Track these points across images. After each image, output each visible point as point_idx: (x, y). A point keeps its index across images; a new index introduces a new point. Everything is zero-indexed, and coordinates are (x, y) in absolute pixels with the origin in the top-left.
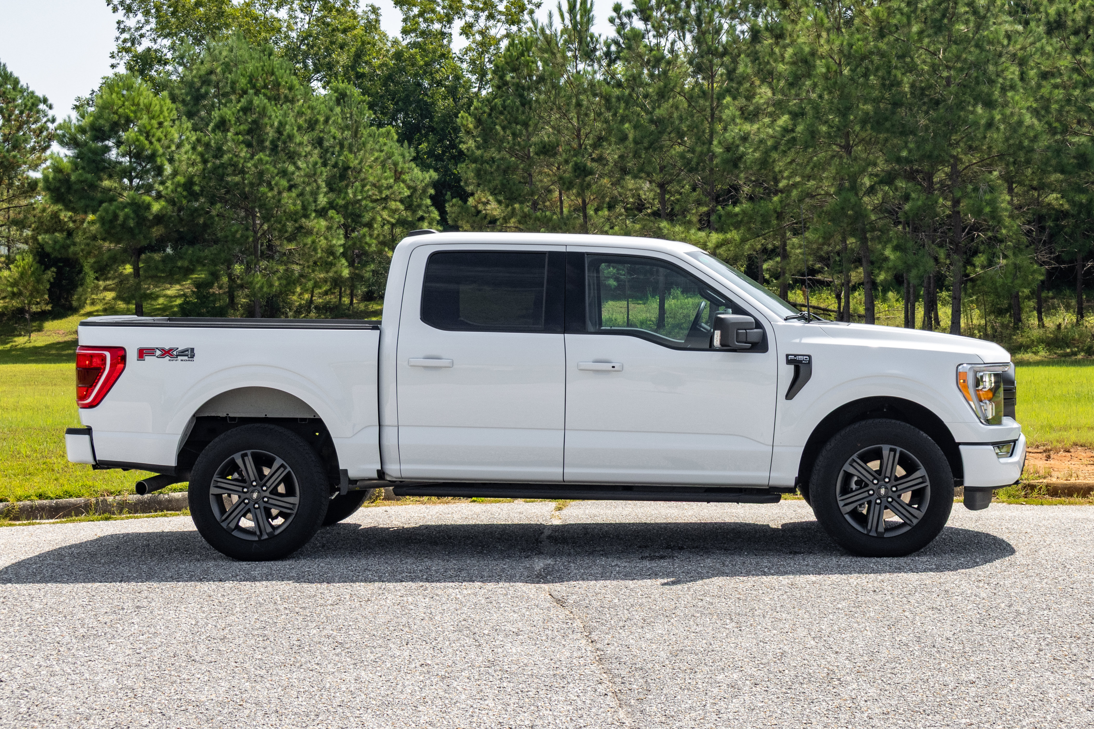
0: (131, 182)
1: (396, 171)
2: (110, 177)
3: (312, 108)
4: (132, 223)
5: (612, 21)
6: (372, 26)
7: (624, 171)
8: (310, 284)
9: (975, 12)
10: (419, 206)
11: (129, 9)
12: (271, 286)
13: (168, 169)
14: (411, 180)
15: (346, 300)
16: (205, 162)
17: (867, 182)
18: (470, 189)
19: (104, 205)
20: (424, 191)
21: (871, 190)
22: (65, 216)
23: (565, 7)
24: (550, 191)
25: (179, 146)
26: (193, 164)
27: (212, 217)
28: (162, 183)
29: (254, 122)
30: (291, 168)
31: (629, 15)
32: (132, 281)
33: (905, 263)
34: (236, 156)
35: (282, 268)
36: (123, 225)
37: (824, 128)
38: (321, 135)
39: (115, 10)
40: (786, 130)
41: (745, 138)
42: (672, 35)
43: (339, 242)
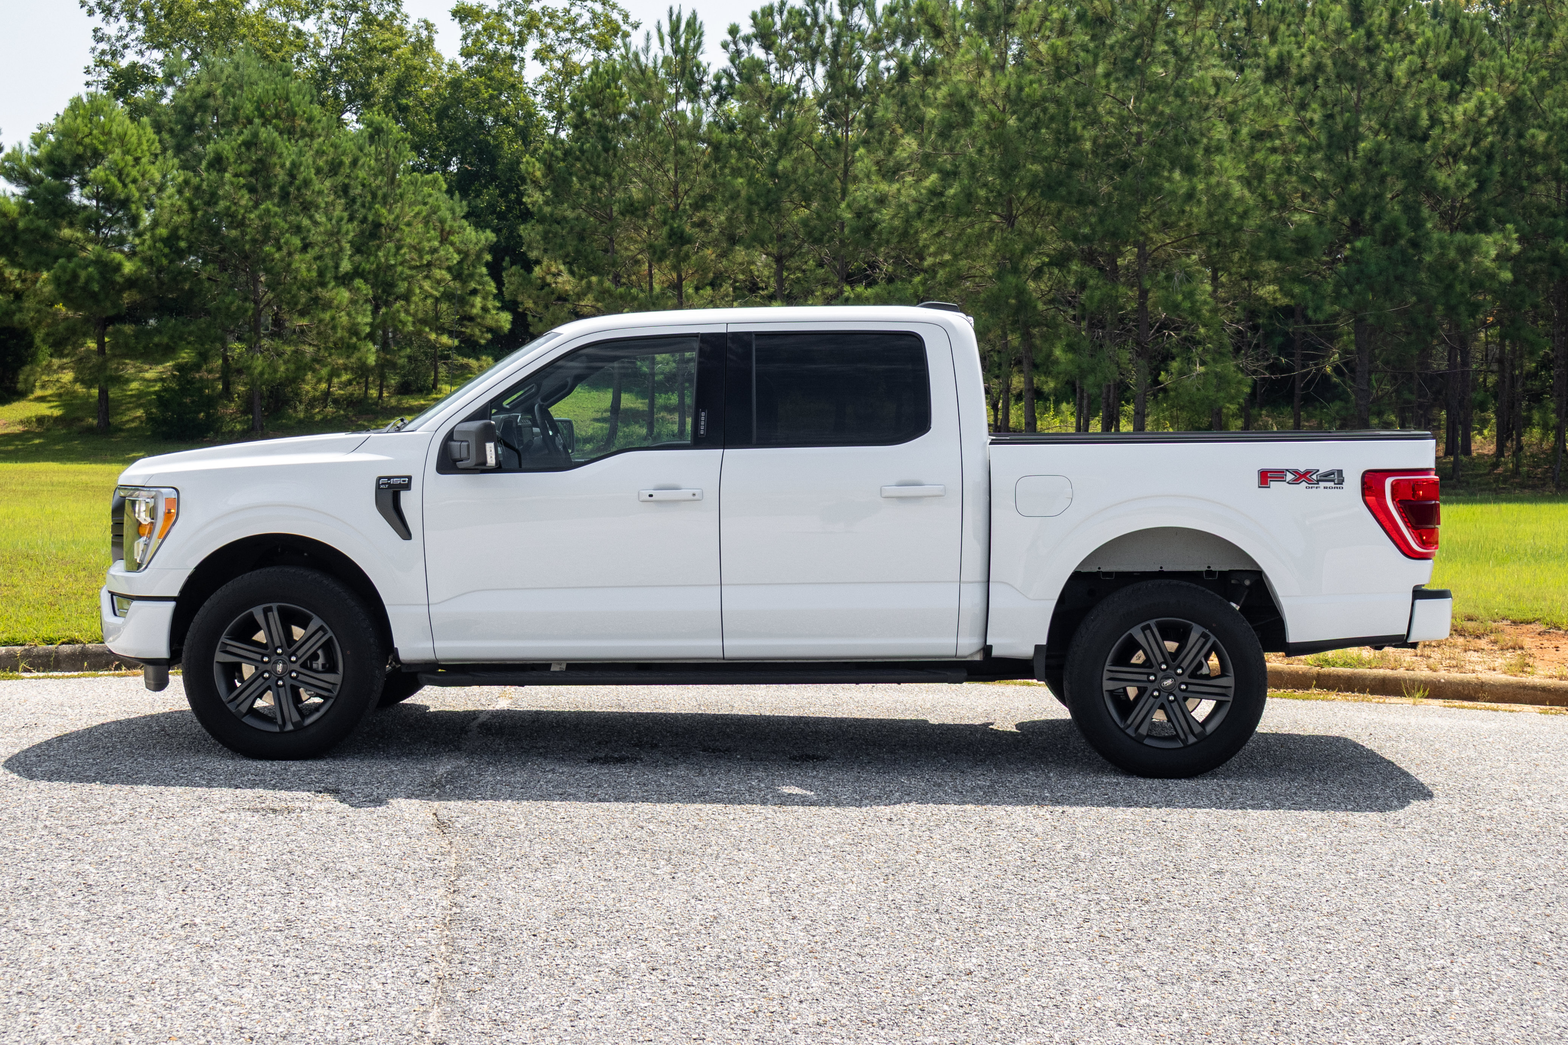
0: (98, 232)
1: (442, 230)
2: (71, 225)
3: (335, 146)
4: (96, 287)
5: (725, 46)
6: (423, 46)
7: (733, 240)
8: (324, 372)
9: (1176, 53)
10: (471, 276)
11: (108, 11)
12: (276, 371)
13: (146, 218)
14: (462, 242)
15: (374, 393)
16: (193, 210)
17: (1034, 263)
18: (534, 254)
19: (61, 261)
20: (479, 256)
21: (1038, 274)
22: (11, 274)
23: (666, 29)
24: (637, 262)
25: (161, 189)
26: (179, 212)
27: (200, 281)
28: (139, 235)
29: (260, 161)
30: (306, 222)
31: (747, 40)
32: (95, 359)
33: (1079, 367)
34: (235, 204)
35: (289, 349)
36: (85, 288)
37: (982, 193)
38: (346, 181)
39: (91, 13)
40: (934, 193)
41: (882, 200)
42: (799, 69)
43: (364, 320)
